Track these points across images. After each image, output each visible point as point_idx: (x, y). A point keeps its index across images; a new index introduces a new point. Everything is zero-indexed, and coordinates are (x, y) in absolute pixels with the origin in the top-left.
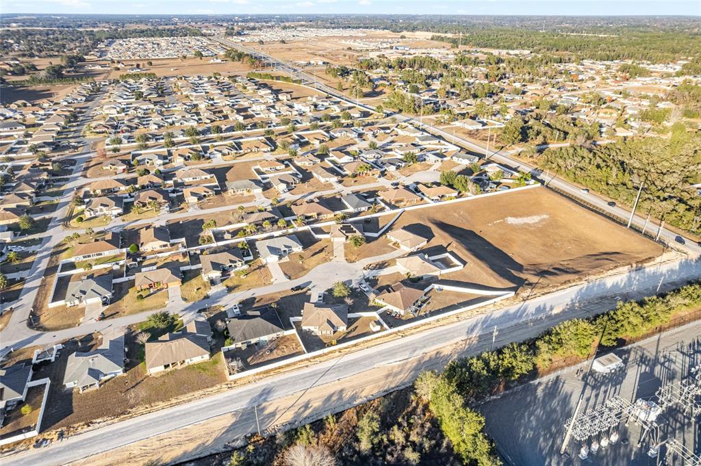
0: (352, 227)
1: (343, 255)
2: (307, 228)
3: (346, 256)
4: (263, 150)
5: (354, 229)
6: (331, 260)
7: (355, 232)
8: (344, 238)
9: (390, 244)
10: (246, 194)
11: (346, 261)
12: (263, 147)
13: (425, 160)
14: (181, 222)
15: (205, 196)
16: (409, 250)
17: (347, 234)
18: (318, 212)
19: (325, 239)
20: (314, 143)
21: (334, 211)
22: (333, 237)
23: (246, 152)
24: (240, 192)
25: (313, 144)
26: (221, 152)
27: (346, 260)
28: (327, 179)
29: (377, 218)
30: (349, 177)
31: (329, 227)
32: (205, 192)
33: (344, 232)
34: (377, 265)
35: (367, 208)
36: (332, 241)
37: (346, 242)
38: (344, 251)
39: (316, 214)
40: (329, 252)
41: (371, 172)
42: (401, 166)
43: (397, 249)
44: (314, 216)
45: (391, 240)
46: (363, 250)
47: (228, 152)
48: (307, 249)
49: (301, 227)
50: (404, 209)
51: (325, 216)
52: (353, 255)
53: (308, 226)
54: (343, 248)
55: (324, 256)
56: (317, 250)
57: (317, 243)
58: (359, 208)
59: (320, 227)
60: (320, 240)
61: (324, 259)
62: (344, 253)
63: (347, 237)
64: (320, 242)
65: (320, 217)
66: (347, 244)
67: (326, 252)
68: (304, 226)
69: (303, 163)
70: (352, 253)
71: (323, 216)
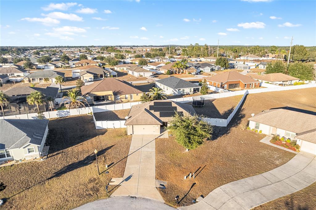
0: (174, 105)
2: (87, 111)
3: (160, 176)
5: (179, 109)
6: (110, 190)
8: (158, 128)
9: (266, 141)
11: (159, 198)
13: (234, 68)
17: (164, 119)
19: (115, 130)
20: (136, 62)
22: (132, 124)
24: (37, 81)
26: (55, 65)
27: (163, 190)
30: (165, 74)
31: (128, 112)
33: (157, 114)
35: (192, 89)
36: (129, 134)
37: (161, 137)
38: (156, 159)
39: (113, 93)
40: (115, 161)
41: (187, 70)
42: (215, 70)
43: (295, 154)
44: (109, 96)
45: (261, 131)
46: (205, 157)
47: (62, 66)
48: (55, 153)
49: (75, 108)
50: (247, 91)
51: (127, 96)
52: (184, 173)
53: (91, 108)
54: (154, 150)
55: (95, 177)
56: (82, 158)
57: (95, 138)
58: (182, 89)
59: (114, 112)
60: (103, 132)
61: (90, 186)
62: (156, 167)
63: (163, 126)
64: (101, 136)
65: (119, 98)
66: (163, 140)
67: (104, 162)
68: (83, 109)
69: (121, 68)
70: (179, 166)
71: (124, 96)
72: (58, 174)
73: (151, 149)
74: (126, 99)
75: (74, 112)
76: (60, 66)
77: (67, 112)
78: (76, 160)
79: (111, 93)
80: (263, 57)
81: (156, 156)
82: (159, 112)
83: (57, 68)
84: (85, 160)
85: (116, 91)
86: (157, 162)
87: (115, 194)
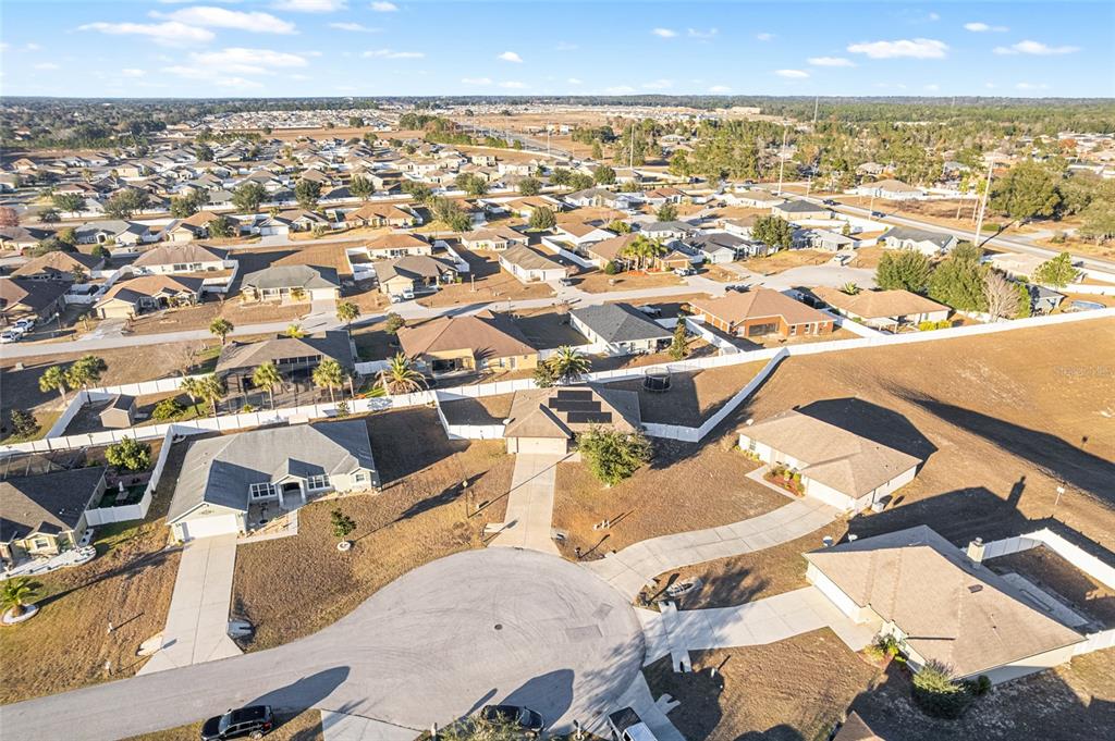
0: (596, 397)
1: (548, 517)
2: (426, 399)
3: (559, 522)
4: (393, 222)
5: (606, 407)
6: (487, 540)
7: (607, 418)
8: (563, 443)
9: (757, 476)
10: (289, 299)
11: (555, 550)
12: (392, 217)
14: (19, 367)
15: (163, 302)
16: (846, 505)
17: (574, 427)
18: (482, 348)
19: (483, 444)
20: (523, 213)
21: (538, 348)
22: (517, 436)
23: (352, 224)
24: (274, 296)
25: (519, 216)
26: (288, 222)
27: (561, 541)
28: (538, 273)
29: (689, 377)
30: (602, 272)
31: (508, 399)
32: (166, 290)
33: (563, 416)
34: (704, 580)
35: (654, 342)
36: (510, 452)
37: (567, 460)
38: (556, 499)
39: (474, 354)
40: (490, 499)
41: (663, 262)
42: (748, 254)
43: (792, 500)
44: (464, 360)
45: (758, 456)
46: (635, 498)
47: (309, 225)
48: (392, 483)
49: (403, 393)
50: (786, 350)
51: (504, 360)
52: (595, 520)
53: (433, 392)
54: (553, 484)
55: (462, 521)
56: (438, 491)
57: (449, 458)
58: (628, 343)
59: (478, 400)
60: (464, 446)
61: (457, 532)
62: (554, 510)
63: (573, 440)
64: (460, 453)
65: (487, 364)
66: (571, 466)
67: (473, 499)
68: (418, 394)
69: (481, 243)
70: (591, 510)
71: (498, 360)
72: (409, 514)
73: (549, 482)
74: (501, 366)
75: (401, 402)
76: (305, 226)
77: (387, 400)
78: (427, 496)
79: (469, 352)
80: (939, 185)
81: (556, 493)
82: (566, 413)
83: (296, 231)
84: (442, 496)
85: (480, 351)
86: (556, 503)
87: (493, 544)
